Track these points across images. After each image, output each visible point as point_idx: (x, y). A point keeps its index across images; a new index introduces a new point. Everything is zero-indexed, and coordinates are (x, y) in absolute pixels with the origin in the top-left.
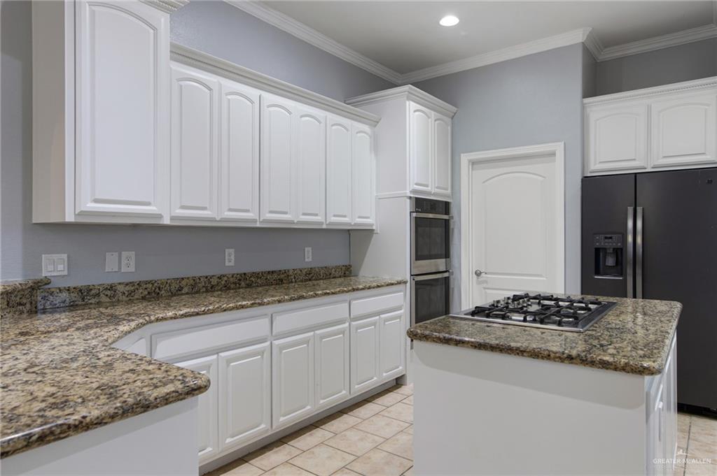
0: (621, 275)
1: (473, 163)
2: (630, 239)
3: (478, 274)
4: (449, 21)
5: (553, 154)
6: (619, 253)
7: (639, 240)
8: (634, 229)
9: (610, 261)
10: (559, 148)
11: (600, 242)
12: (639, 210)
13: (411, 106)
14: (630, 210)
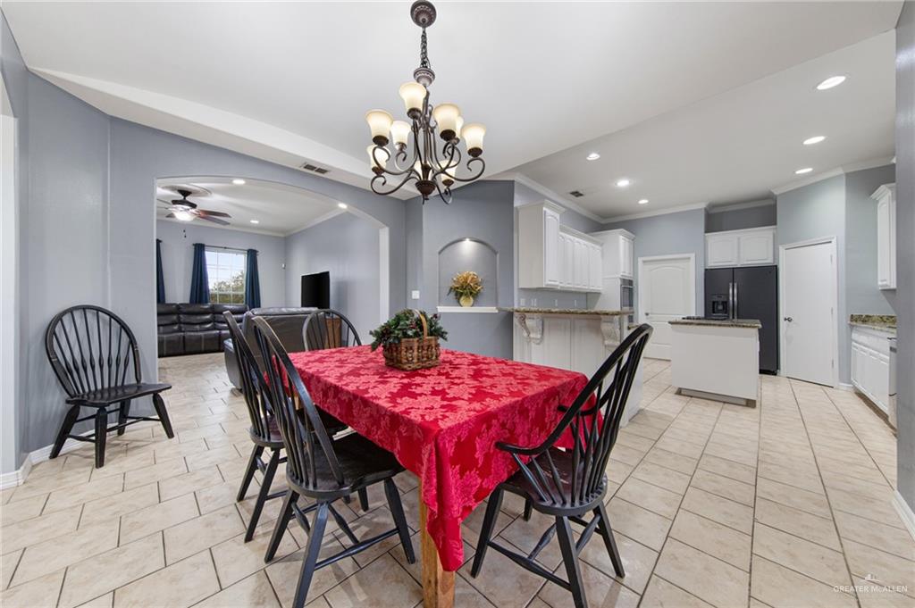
0: (726, 313)
1: (644, 262)
2: (731, 299)
3: (647, 314)
4: (643, 202)
5: (689, 258)
6: (725, 303)
7: (735, 299)
8: (733, 294)
9: (720, 307)
10: (693, 256)
11: (716, 298)
12: (735, 285)
13: (621, 237)
14: (731, 284)
